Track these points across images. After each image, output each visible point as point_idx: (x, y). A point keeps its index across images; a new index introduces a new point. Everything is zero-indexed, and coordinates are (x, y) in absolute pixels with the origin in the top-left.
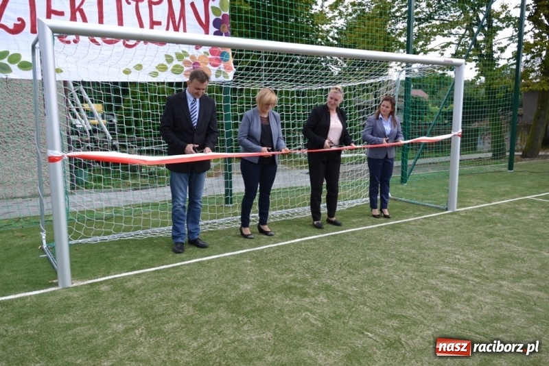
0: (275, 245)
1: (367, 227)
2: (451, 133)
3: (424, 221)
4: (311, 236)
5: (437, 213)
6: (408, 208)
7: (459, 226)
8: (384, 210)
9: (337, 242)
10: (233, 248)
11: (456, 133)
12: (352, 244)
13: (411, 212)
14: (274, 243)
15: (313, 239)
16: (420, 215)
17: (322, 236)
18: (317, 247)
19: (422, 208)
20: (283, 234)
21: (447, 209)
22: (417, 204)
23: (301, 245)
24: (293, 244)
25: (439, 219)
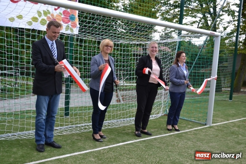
0: (107, 147)
1: (162, 136)
2: (211, 78)
3: (195, 132)
4: (129, 141)
5: (200, 126)
6: (182, 123)
7: (217, 136)
8: (175, 126)
9: (148, 146)
10: (79, 149)
11: (214, 78)
12: (158, 147)
13: (185, 125)
14: (106, 146)
15: (131, 143)
16: (191, 128)
17: (136, 141)
18: (135, 149)
19: (190, 123)
20: (110, 139)
21: (206, 125)
22: (187, 120)
23: (125, 148)
24: (119, 146)
25: (203, 131)
